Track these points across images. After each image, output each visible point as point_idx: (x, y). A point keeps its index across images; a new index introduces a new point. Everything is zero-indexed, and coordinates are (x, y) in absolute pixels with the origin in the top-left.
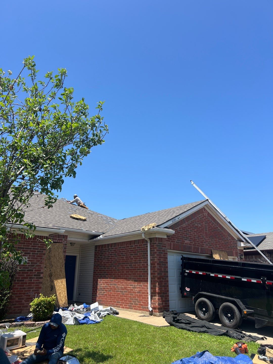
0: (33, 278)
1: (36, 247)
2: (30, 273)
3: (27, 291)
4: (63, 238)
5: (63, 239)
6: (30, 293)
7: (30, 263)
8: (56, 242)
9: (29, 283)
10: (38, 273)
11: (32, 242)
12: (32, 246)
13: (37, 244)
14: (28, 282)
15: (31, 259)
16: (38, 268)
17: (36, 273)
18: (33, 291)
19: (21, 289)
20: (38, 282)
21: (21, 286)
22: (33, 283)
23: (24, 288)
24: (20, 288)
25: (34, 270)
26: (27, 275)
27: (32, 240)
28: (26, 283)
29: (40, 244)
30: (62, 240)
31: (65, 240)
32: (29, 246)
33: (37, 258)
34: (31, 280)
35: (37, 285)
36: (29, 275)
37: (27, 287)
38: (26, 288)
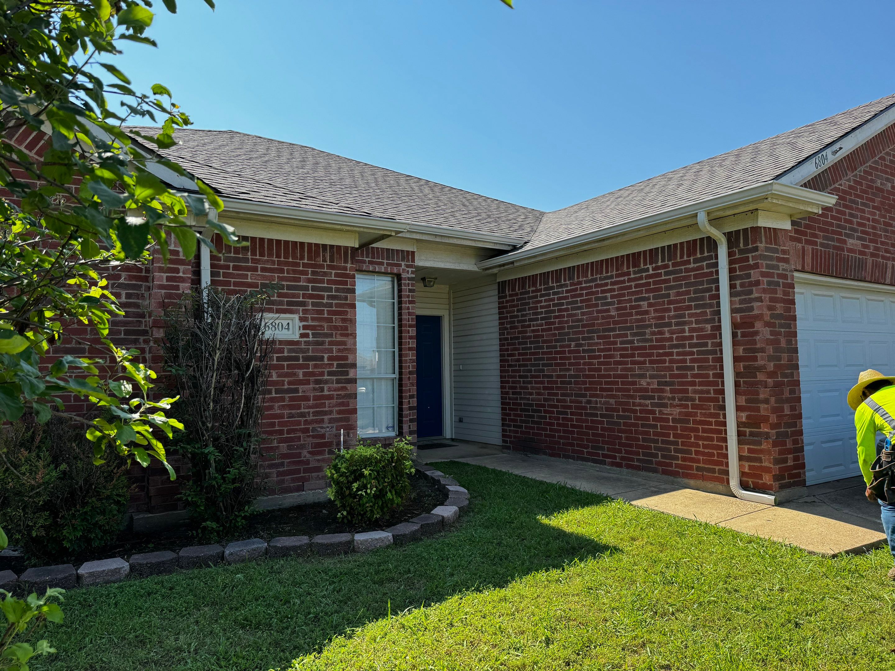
0: (326, 382)
1: (322, 281)
2: (315, 366)
3: (312, 422)
4: (403, 260)
5: (403, 263)
6: (322, 428)
7: (311, 336)
8: (383, 271)
9: (316, 398)
10: (339, 366)
11: (304, 265)
12: (309, 281)
13: (325, 274)
14: (312, 395)
15: (310, 323)
16: (339, 351)
17: (335, 366)
18: (331, 421)
19: (291, 416)
20: (342, 393)
21: (291, 407)
22: (330, 397)
23: (301, 413)
24: (291, 413)
25: (326, 356)
26: (305, 374)
27: (306, 261)
28: (307, 399)
29: (333, 272)
30: (400, 265)
31: (408, 266)
32: (299, 280)
33: (330, 320)
34: (322, 390)
35: (342, 404)
36: (312, 374)
37: (311, 410)
38: (309, 413)
